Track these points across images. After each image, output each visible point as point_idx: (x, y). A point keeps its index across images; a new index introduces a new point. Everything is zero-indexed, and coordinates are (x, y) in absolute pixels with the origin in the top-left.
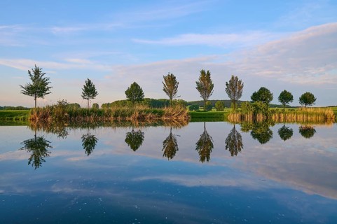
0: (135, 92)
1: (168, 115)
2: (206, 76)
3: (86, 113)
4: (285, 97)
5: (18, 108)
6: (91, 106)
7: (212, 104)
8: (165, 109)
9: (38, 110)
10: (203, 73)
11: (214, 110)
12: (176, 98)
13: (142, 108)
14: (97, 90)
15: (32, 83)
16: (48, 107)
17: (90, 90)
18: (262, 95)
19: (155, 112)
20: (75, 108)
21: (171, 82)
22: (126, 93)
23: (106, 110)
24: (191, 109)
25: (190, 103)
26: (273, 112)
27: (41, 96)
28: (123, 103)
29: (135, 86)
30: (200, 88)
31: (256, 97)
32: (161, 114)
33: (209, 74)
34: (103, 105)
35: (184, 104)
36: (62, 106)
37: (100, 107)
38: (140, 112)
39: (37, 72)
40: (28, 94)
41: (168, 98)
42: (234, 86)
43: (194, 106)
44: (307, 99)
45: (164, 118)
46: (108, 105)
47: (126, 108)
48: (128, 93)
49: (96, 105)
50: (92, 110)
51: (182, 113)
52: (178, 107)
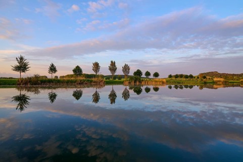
0: (78, 70)
2: (113, 64)
3: (50, 81)
4: (148, 74)
5: (10, 78)
6: (54, 78)
7: (115, 77)
8: (93, 79)
9: (22, 80)
10: (112, 62)
11: (117, 80)
12: (99, 73)
13: (81, 78)
14: (57, 69)
15: (18, 64)
16: (28, 78)
17: (53, 69)
18: (138, 73)
19: (88, 80)
20: (44, 79)
21: (96, 66)
22: (73, 71)
23: (62, 79)
24: (106, 79)
25: (106, 76)
26: (143, 80)
27: (24, 71)
28: (72, 76)
29: (78, 67)
30: (110, 69)
31: (135, 73)
32: (91, 81)
33: (115, 63)
34: (61, 77)
35: (103, 77)
36: (37, 77)
37: (59, 78)
38: (81, 81)
40: (16, 70)
41: (95, 74)
42: (126, 68)
43: (108, 77)
44: (156, 75)
45: (93, 83)
46: (63, 77)
47: (73, 79)
48: (74, 71)
49: (56, 77)
50: (54, 80)
51: (102, 81)
52: (100, 78)
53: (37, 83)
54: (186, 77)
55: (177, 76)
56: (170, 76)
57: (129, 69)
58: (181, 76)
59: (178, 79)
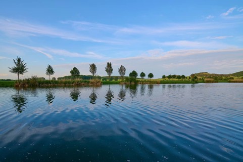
0: (75, 71)
1: (92, 83)
2: (109, 65)
3: (48, 82)
4: (143, 75)
5: (7, 80)
6: (51, 79)
7: (112, 78)
8: (91, 80)
9: (20, 81)
10: (108, 63)
11: (113, 80)
12: (96, 75)
13: (79, 80)
14: (54, 70)
15: (16, 66)
16: (26, 79)
17: (50, 71)
18: (134, 74)
19: (85, 82)
20: (42, 80)
21: (93, 68)
22: (71, 72)
23: (60, 81)
24: (103, 80)
25: (102, 77)
26: (138, 81)
27: (21, 73)
28: (69, 77)
29: (75, 69)
30: (107, 70)
31: (131, 74)
32: (88, 82)
33: (110, 64)
34: (58, 78)
35: (99, 78)
36: (34, 79)
37: (56, 79)
38: (78, 82)
39: (19, 60)
40: (14, 72)
41: (92, 75)
42: (122, 70)
43: (105, 78)
44: (151, 75)
45: (90, 84)
46: (61, 78)
47: (70, 80)
48: (72, 72)
49: (54, 78)
50: (52, 81)
51: (99, 82)
52: (97, 79)
53: (34, 84)
54: (179, 77)
55: (170, 77)
56: (164, 77)
57: (125, 71)
58: (174, 76)
59: (171, 79)
